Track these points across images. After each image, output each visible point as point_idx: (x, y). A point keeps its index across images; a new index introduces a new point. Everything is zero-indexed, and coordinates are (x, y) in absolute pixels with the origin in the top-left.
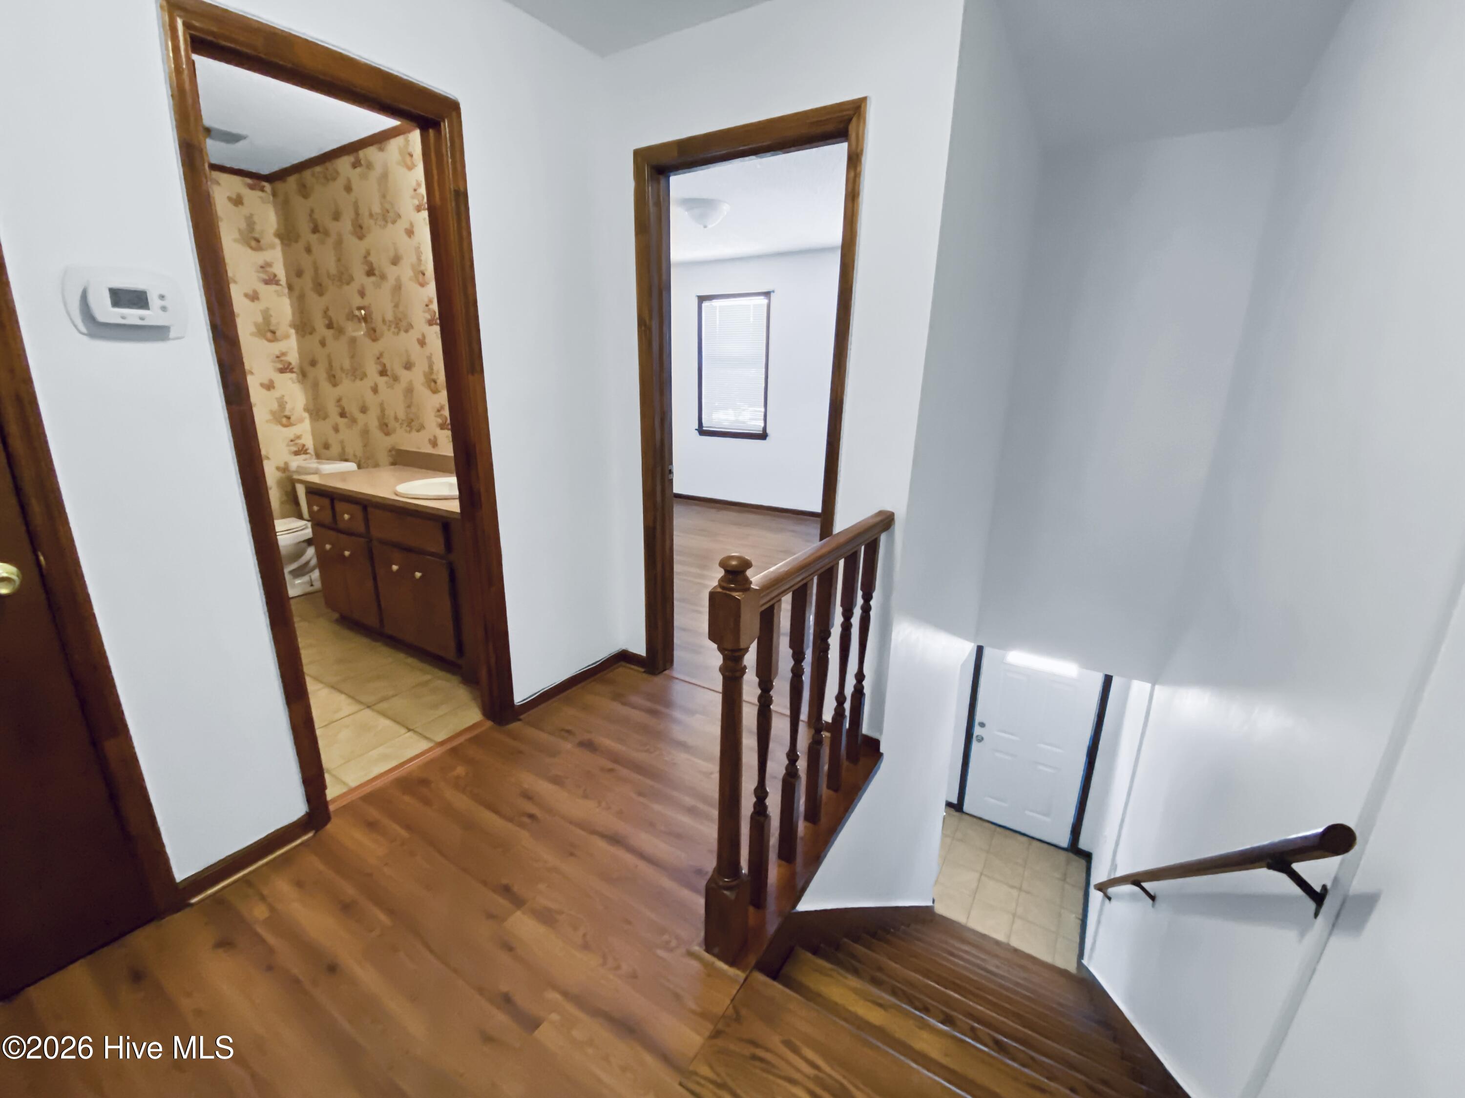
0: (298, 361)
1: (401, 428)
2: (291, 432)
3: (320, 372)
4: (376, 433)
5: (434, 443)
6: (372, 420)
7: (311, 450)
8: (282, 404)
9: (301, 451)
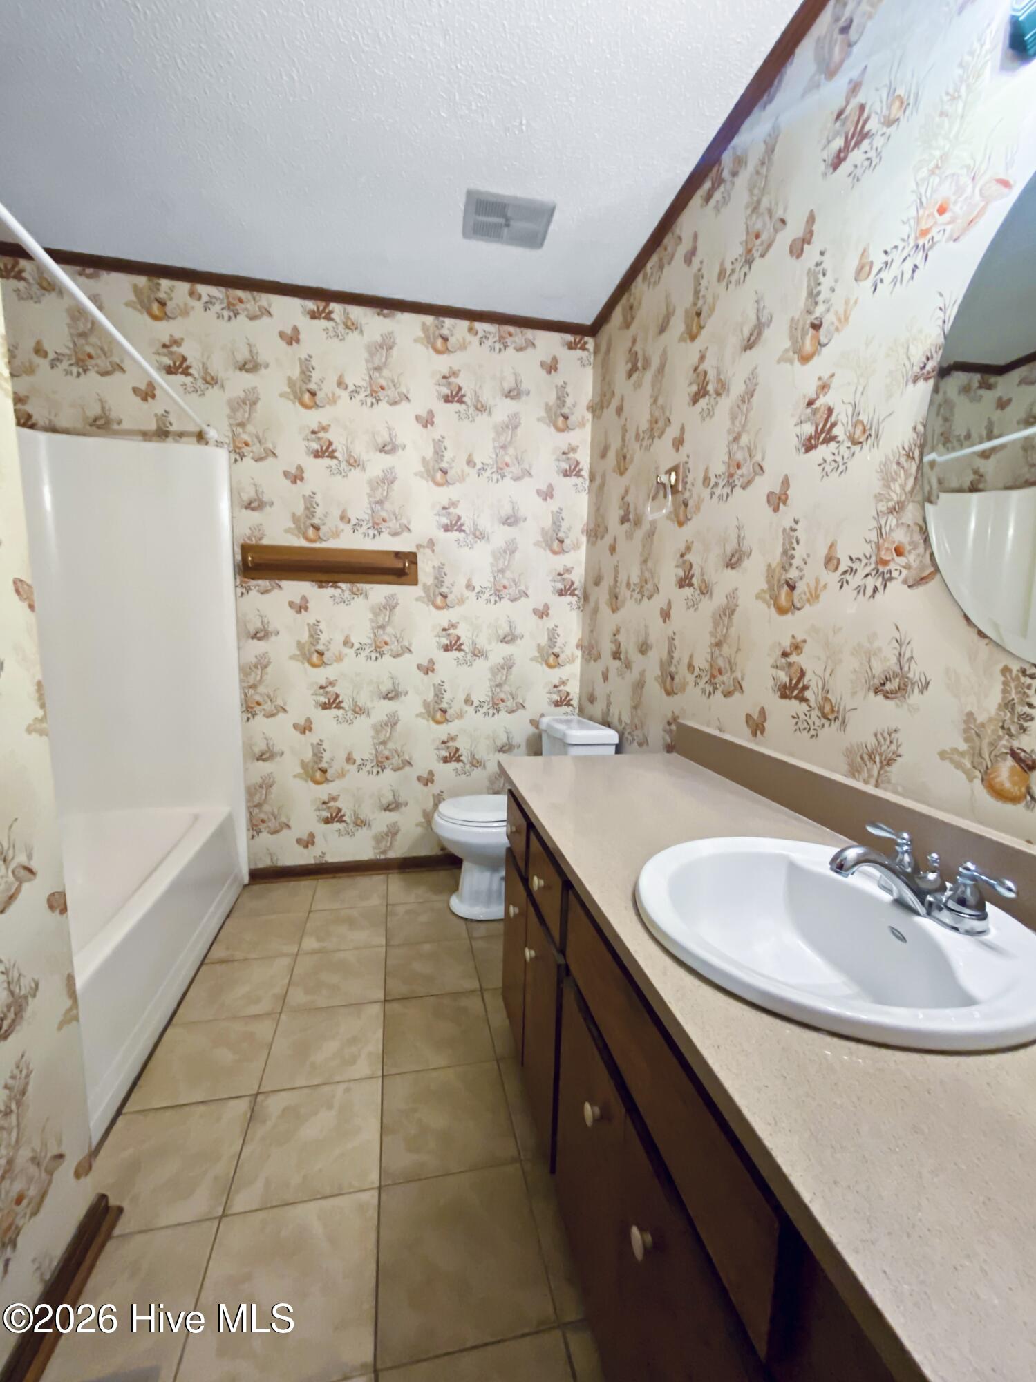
0: (583, 581)
1: (696, 684)
2: (555, 675)
3: (601, 595)
4: (654, 689)
5: (757, 726)
6: (650, 666)
7: (575, 702)
8: (553, 637)
9: (563, 701)
